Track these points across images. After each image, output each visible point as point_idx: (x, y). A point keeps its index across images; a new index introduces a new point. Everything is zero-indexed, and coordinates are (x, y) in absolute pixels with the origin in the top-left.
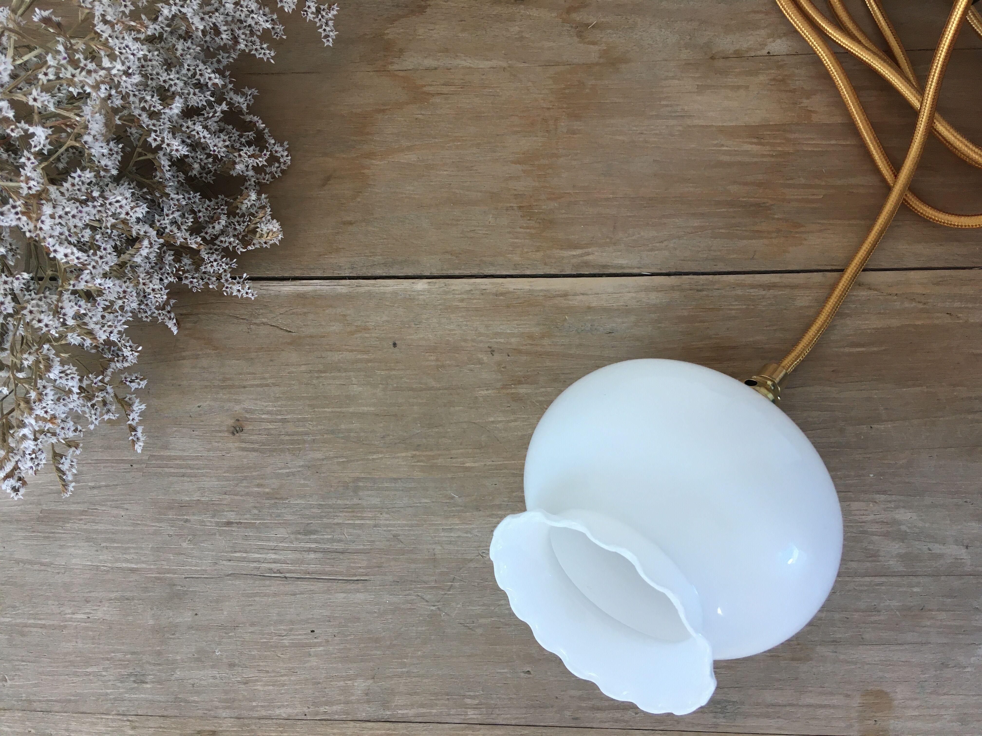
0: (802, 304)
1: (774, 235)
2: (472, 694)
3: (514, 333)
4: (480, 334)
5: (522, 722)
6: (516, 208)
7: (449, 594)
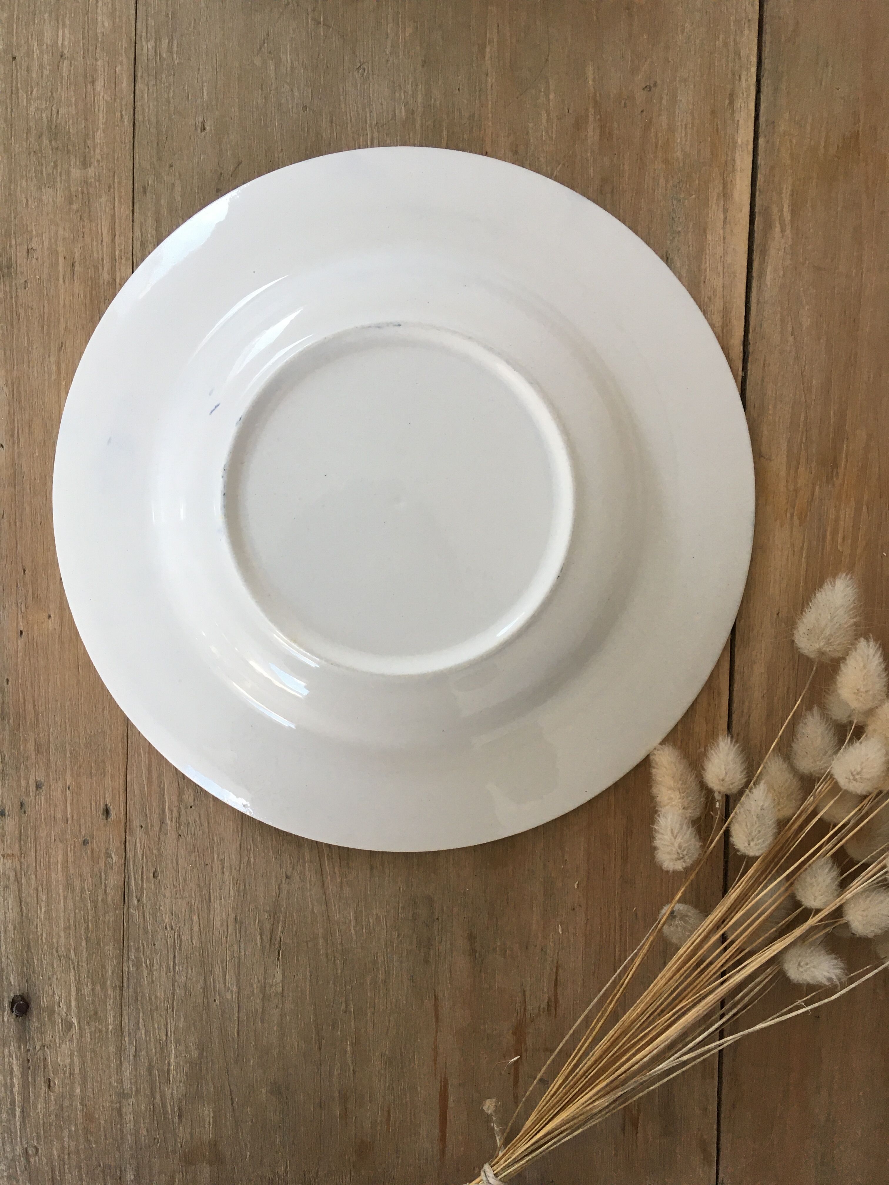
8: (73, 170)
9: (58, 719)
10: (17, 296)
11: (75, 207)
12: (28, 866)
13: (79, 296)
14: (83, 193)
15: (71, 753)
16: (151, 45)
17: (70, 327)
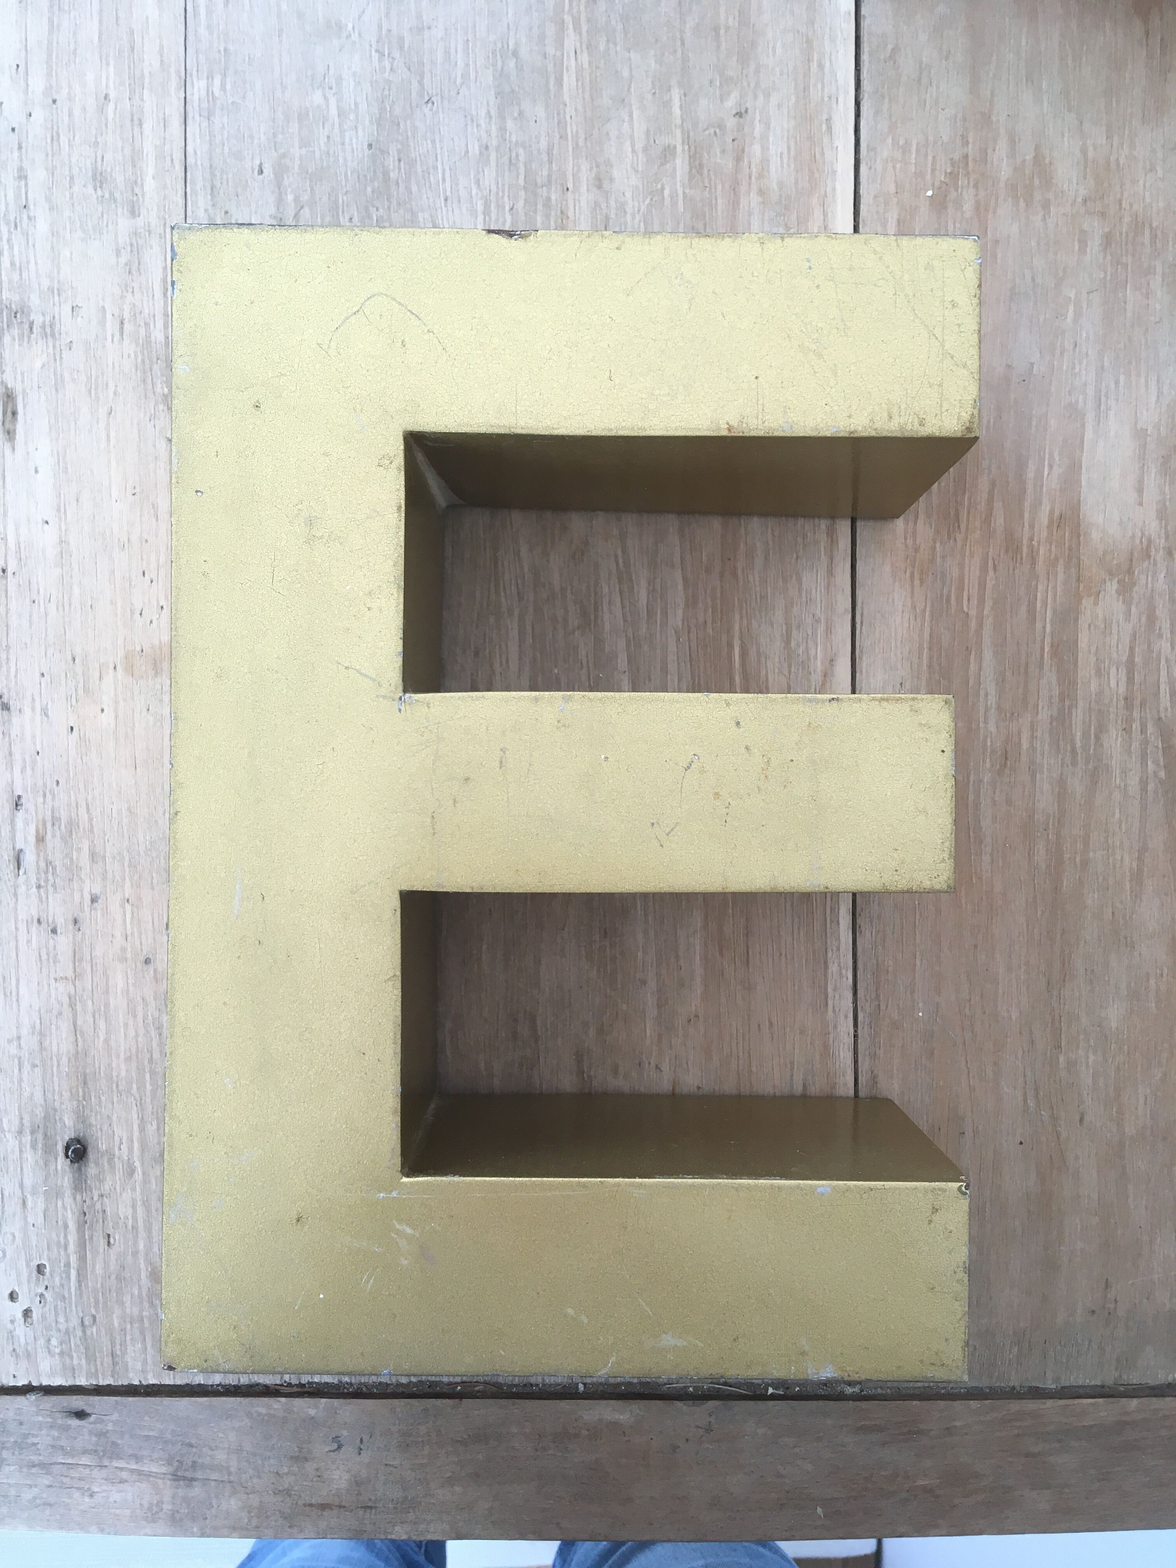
0: (804, 579)
1: (910, 542)
2: (228, 87)
3: (768, 149)
4: (767, 95)
5: (190, 160)
6: (966, 150)
7: (371, 51)
8: (120, 221)
9: (115, 824)
10: (61, 358)
11: (123, 260)
12: (83, 990)
13: (129, 357)
14: (131, 245)
15: (130, 863)
16: (203, 83)
17: (120, 390)
